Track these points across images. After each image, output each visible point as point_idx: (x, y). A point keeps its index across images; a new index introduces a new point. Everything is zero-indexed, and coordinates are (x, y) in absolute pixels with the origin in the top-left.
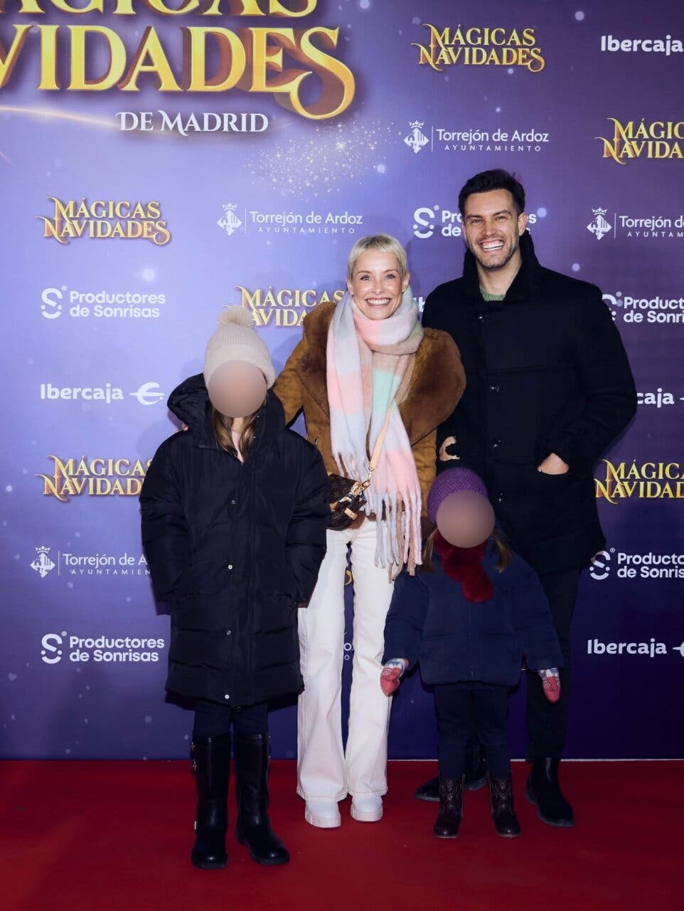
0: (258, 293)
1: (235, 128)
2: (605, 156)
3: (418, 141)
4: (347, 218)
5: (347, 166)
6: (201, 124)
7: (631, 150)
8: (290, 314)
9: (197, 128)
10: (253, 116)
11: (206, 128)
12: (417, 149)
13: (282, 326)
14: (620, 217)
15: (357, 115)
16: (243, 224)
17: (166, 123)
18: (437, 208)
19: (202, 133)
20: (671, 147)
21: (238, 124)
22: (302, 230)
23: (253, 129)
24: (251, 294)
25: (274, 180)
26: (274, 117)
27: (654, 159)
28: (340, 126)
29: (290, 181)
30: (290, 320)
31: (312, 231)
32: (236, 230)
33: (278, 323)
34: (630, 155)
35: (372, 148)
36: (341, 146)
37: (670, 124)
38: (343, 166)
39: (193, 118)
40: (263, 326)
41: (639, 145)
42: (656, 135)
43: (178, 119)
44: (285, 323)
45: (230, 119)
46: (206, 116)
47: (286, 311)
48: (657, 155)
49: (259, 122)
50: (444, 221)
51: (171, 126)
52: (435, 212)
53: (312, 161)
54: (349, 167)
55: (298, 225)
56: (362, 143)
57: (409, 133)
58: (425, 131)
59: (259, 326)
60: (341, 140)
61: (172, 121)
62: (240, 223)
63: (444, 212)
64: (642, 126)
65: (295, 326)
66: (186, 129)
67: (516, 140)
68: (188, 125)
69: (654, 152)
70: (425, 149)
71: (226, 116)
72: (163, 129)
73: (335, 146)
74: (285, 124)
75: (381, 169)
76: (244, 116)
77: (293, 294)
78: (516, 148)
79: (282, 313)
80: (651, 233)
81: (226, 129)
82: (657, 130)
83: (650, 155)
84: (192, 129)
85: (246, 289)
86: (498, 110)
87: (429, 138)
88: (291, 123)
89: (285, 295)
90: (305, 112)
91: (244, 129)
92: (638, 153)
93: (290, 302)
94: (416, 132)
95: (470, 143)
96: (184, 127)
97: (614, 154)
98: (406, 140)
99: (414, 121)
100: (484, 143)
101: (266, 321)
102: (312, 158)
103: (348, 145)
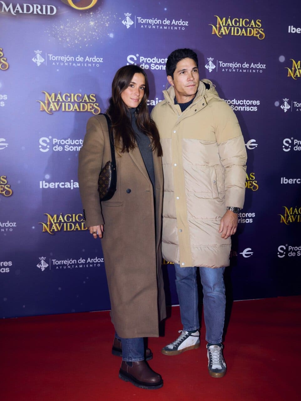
0: (53, 95)
1: (40, 13)
2: (213, 33)
3: (128, 23)
4: (95, 59)
5: (95, 34)
6: (23, 10)
7: (224, 31)
8: (69, 105)
9: (21, 12)
10: (49, 7)
11: (25, 12)
12: (128, 27)
13: (65, 111)
14: (219, 62)
15: (99, 9)
16: (45, 61)
17: (4, 8)
18: (138, 55)
19: (23, 14)
20: (242, 30)
21: (41, 10)
22: (74, 64)
23: (49, 13)
24: (50, 95)
25: (60, 39)
26: (59, 7)
27: (234, 35)
28: (91, 13)
29: (68, 40)
30: (69, 108)
31: (79, 65)
32: (42, 64)
33: (63, 110)
34: (224, 34)
35: (107, 25)
36: (92, 23)
37: (241, 20)
38: (93, 33)
39: (18, 6)
40: (56, 111)
41: (228, 29)
42: (235, 24)
43: (11, 6)
44: (67, 110)
45: (37, 7)
46: (25, 5)
47: (67, 104)
48: (236, 34)
49: (52, 10)
50: (141, 62)
51: (7, 10)
52: (137, 57)
53: (78, 31)
54: (96, 34)
55: (72, 62)
56: (102, 23)
57: (124, 18)
58: (132, 18)
59: (54, 111)
60: (92, 21)
61: (8, 7)
62: (43, 60)
63: (141, 58)
64: (229, 20)
65: (71, 111)
66: (15, 12)
67: (174, 24)
68: (16, 9)
69: (234, 32)
70: (132, 26)
71: (35, 6)
72: (3, 11)
73: (89, 24)
74: (65, 12)
75: (111, 35)
76: (44, 6)
77: (71, 96)
78: (174, 28)
79: (65, 105)
80: (232, 70)
81: (35, 12)
82: (236, 22)
83: (232, 34)
84: (18, 12)
85: (48, 93)
86: (165, 9)
87: (134, 21)
88: (67, 11)
89: (66, 96)
90: (74, 6)
91: (44, 13)
92: (227, 32)
93: (69, 99)
94: (128, 18)
95: (153, 25)
96: (14, 11)
97: (217, 33)
98: (123, 22)
99: (126, 13)
100: (159, 25)
101: (57, 108)
102: (78, 29)
103: (96, 23)
